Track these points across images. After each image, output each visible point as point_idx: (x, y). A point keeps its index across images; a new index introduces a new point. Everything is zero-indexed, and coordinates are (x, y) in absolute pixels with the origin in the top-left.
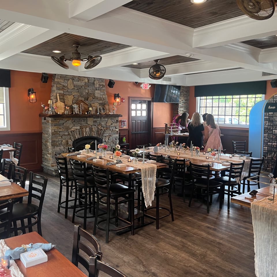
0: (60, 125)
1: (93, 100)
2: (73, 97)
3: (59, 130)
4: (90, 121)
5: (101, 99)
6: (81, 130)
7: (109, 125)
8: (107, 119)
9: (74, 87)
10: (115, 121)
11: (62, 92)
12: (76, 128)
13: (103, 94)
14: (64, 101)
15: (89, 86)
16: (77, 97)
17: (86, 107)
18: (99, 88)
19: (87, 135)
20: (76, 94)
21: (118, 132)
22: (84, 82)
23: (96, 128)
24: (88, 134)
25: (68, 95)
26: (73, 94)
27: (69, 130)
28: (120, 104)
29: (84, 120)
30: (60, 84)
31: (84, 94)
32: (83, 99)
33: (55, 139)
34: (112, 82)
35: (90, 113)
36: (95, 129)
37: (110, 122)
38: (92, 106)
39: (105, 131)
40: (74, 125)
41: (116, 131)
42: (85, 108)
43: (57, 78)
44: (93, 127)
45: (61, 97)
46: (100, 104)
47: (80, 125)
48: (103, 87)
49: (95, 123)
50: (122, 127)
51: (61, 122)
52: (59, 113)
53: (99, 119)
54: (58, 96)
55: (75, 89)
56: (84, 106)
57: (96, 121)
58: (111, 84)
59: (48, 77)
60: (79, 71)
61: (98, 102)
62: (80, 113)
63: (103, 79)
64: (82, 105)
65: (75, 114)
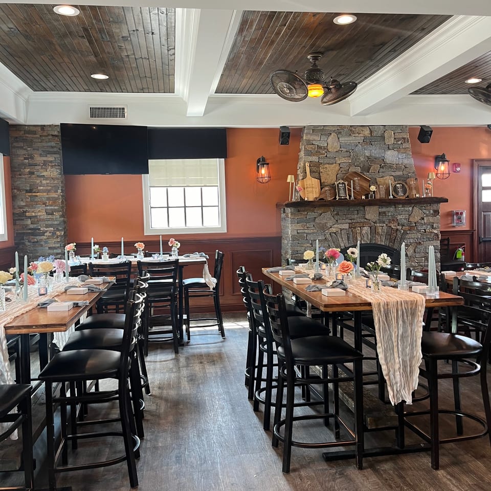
0: (308, 221)
1: (382, 170)
2: (338, 168)
3: (306, 231)
4: (372, 213)
5: (398, 168)
6: (352, 231)
7: (415, 221)
8: (411, 209)
9: (340, 148)
10: (432, 212)
11: (315, 159)
12: (339, 226)
13: (404, 157)
14: (320, 177)
15: (373, 143)
16: (345, 167)
17: (365, 184)
18: (396, 146)
19: (364, 240)
20: (343, 160)
21: (437, 235)
22: (362, 135)
23: (385, 228)
24: (368, 238)
25: (328, 164)
26: (339, 162)
27: (327, 231)
28: (448, 175)
29: (358, 211)
30: (312, 144)
31: (362, 159)
32: (359, 170)
33: (299, 249)
34: (426, 130)
35: (371, 197)
36: (382, 228)
37: (417, 213)
38: (378, 183)
39: (405, 233)
40: (337, 221)
41: (433, 234)
42: (361, 187)
43: (307, 134)
44: (378, 225)
45: (314, 169)
46: (396, 178)
47: (350, 221)
48: (404, 142)
49: (383, 218)
50: (454, 227)
51: (311, 215)
52: (306, 199)
53: (392, 209)
54: (307, 166)
55: (341, 151)
56: (361, 183)
57: (384, 213)
58: (424, 134)
59: (289, 133)
60: (351, 116)
61: (393, 174)
62: (350, 196)
63: (404, 127)
64: (357, 181)
65: (339, 199)
